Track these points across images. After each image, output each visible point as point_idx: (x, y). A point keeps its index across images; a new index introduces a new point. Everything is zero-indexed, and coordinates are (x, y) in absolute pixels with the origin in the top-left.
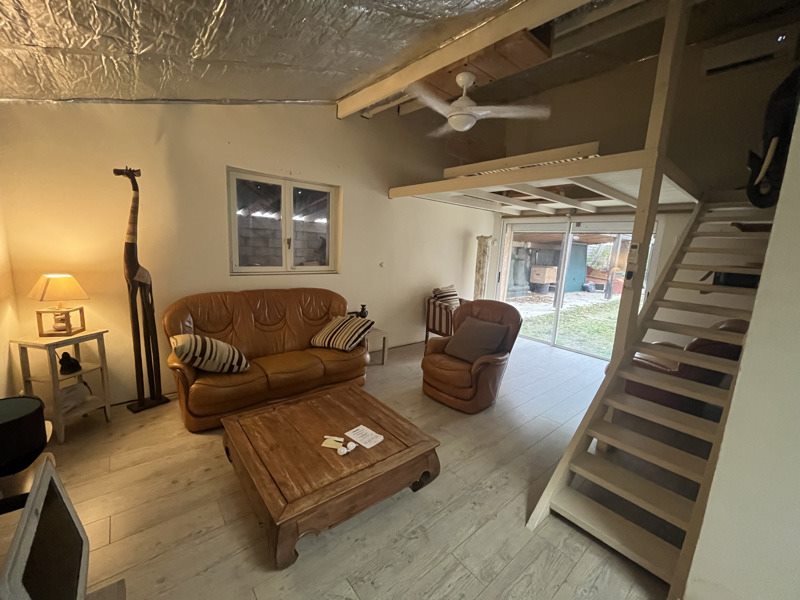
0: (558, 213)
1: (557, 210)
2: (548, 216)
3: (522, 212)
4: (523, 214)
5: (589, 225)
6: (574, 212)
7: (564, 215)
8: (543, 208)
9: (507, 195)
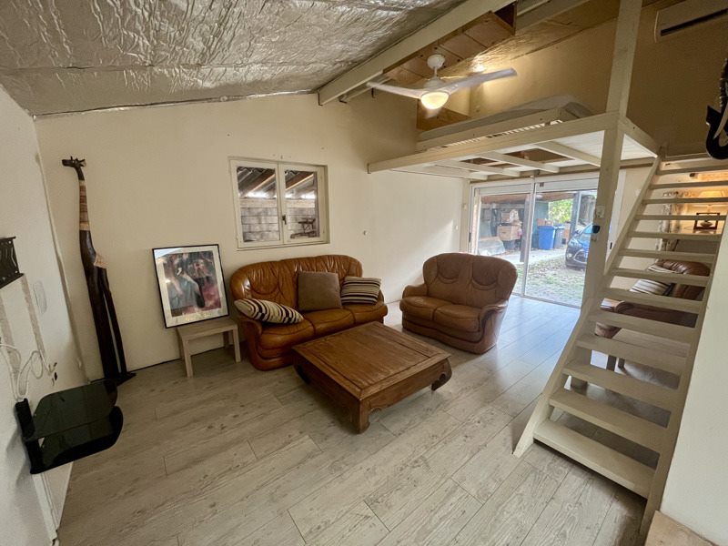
0: (523, 175)
1: (522, 172)
2: (513, 178)
3: (489, 176)
4: (490, 179)
5: (552, 185)
6: (538, 174)
7: (529, 177)
8: (508, 172)
9: (474, 163)
